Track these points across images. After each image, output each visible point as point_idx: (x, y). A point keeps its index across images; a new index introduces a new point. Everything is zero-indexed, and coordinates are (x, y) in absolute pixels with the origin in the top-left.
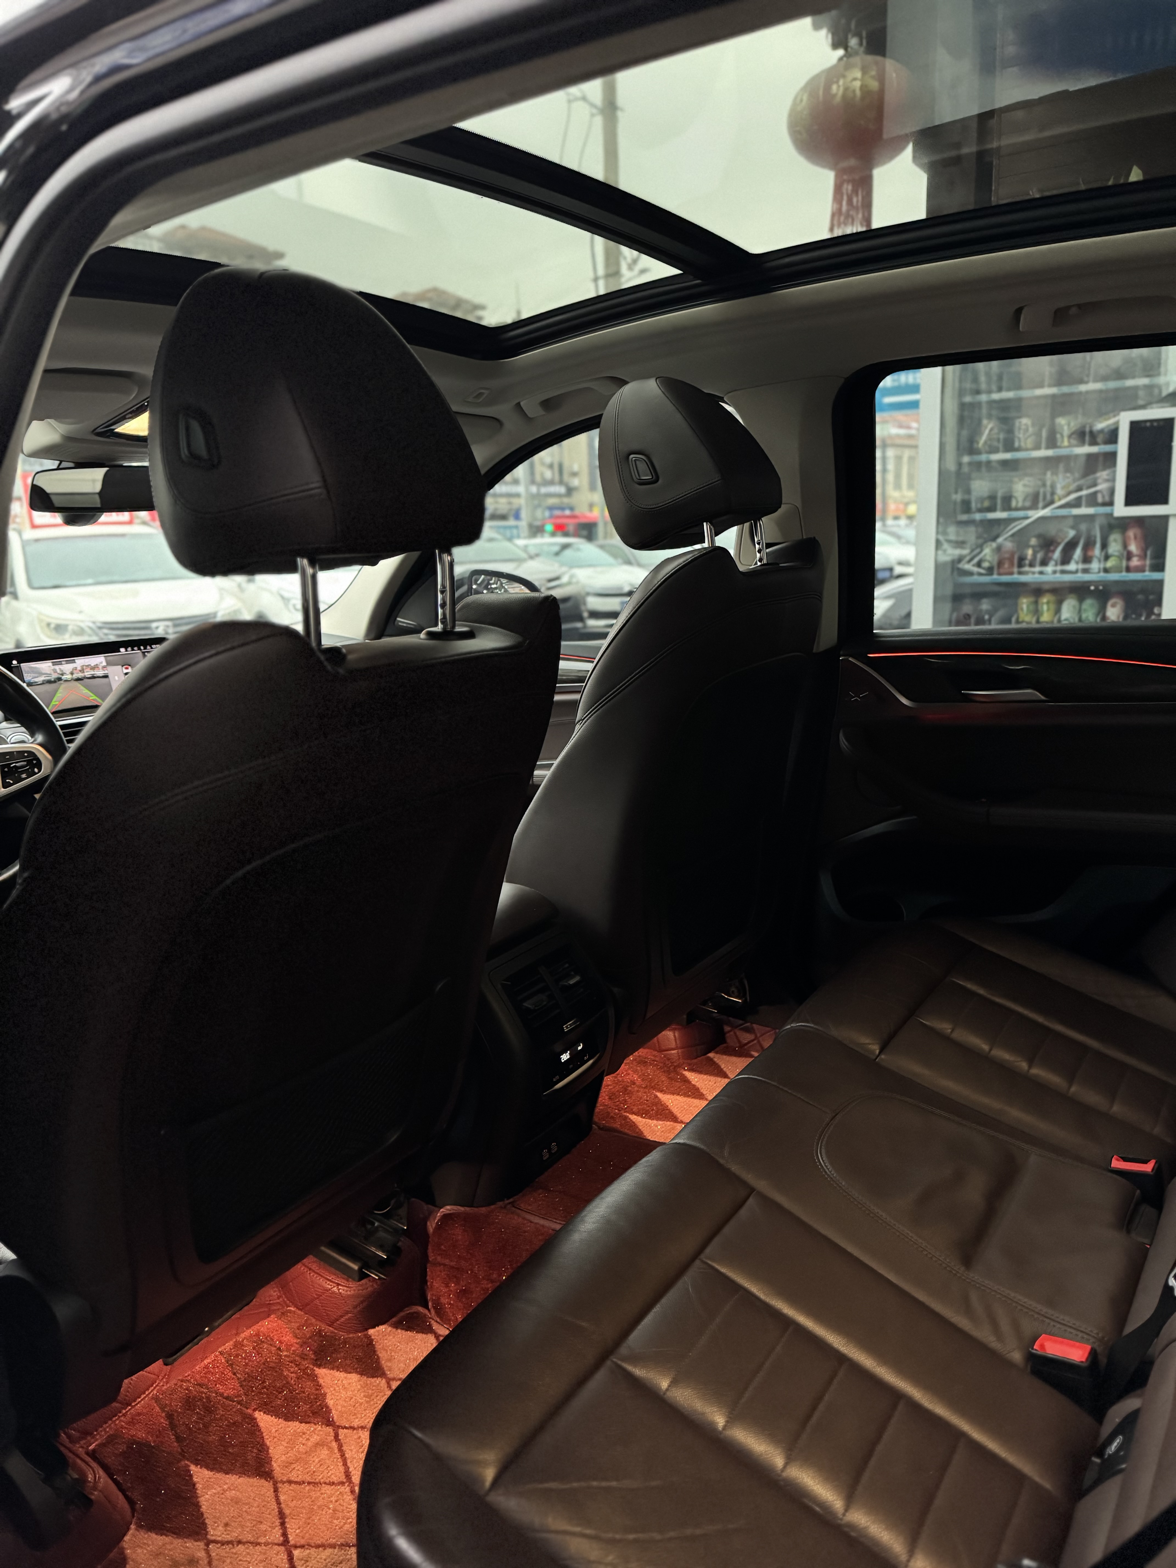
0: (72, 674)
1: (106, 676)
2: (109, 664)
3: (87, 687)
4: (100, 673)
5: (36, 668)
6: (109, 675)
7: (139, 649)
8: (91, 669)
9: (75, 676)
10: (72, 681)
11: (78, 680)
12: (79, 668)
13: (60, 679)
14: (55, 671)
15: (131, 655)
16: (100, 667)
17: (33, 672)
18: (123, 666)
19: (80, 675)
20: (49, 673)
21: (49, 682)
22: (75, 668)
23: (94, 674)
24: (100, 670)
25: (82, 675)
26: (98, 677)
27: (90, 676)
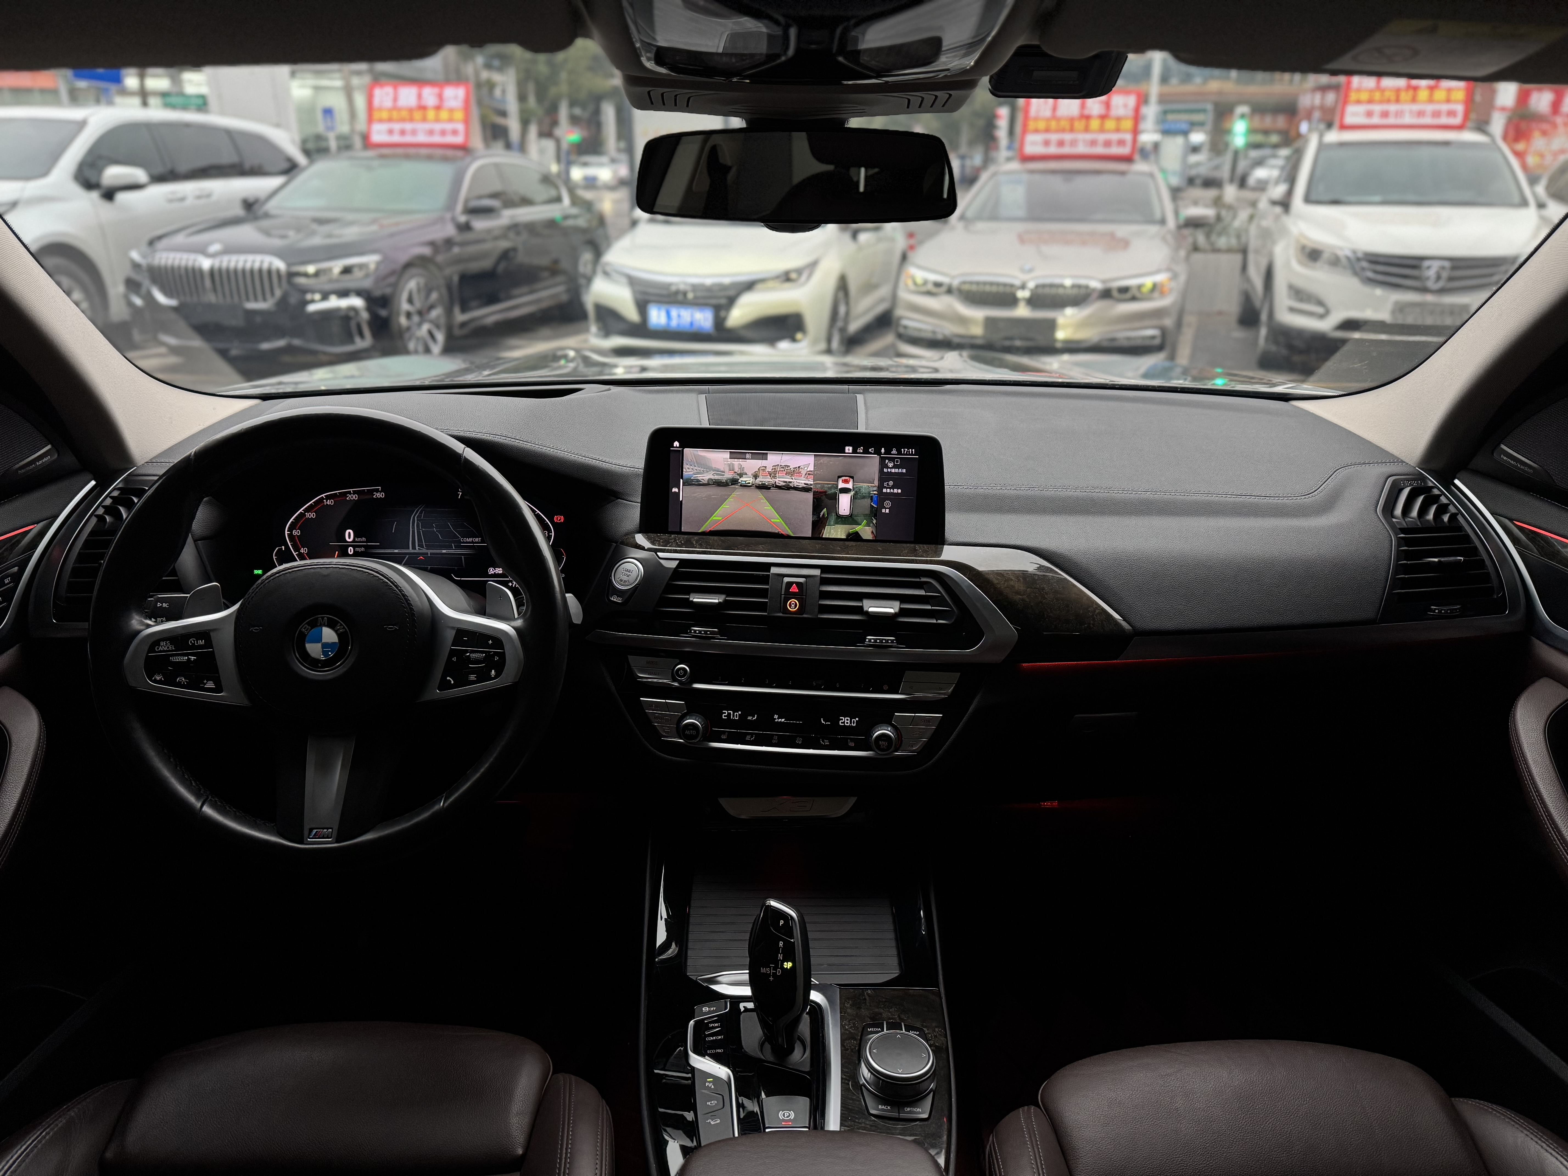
0: (756, 476)
1: (808, 489)
2: (821, 469)
3: (771, 502)
5: (704, 457)
7: (878, 452)
8: (787, 474)
9: (759, 481)
10: (753, 489)
11: (762, 487)
12: (769, 469)
13: (734, 482)
14: (731, 468)
15: (861, 460)
17: (700, 464)
19: (768, 480)
20: (722, 469)
21: (719, 484)
22: (764, 468)
23: (791, 482)
24: (802, 478)
25: (771, 480)
26: (796, 489)
27: (784, 484)
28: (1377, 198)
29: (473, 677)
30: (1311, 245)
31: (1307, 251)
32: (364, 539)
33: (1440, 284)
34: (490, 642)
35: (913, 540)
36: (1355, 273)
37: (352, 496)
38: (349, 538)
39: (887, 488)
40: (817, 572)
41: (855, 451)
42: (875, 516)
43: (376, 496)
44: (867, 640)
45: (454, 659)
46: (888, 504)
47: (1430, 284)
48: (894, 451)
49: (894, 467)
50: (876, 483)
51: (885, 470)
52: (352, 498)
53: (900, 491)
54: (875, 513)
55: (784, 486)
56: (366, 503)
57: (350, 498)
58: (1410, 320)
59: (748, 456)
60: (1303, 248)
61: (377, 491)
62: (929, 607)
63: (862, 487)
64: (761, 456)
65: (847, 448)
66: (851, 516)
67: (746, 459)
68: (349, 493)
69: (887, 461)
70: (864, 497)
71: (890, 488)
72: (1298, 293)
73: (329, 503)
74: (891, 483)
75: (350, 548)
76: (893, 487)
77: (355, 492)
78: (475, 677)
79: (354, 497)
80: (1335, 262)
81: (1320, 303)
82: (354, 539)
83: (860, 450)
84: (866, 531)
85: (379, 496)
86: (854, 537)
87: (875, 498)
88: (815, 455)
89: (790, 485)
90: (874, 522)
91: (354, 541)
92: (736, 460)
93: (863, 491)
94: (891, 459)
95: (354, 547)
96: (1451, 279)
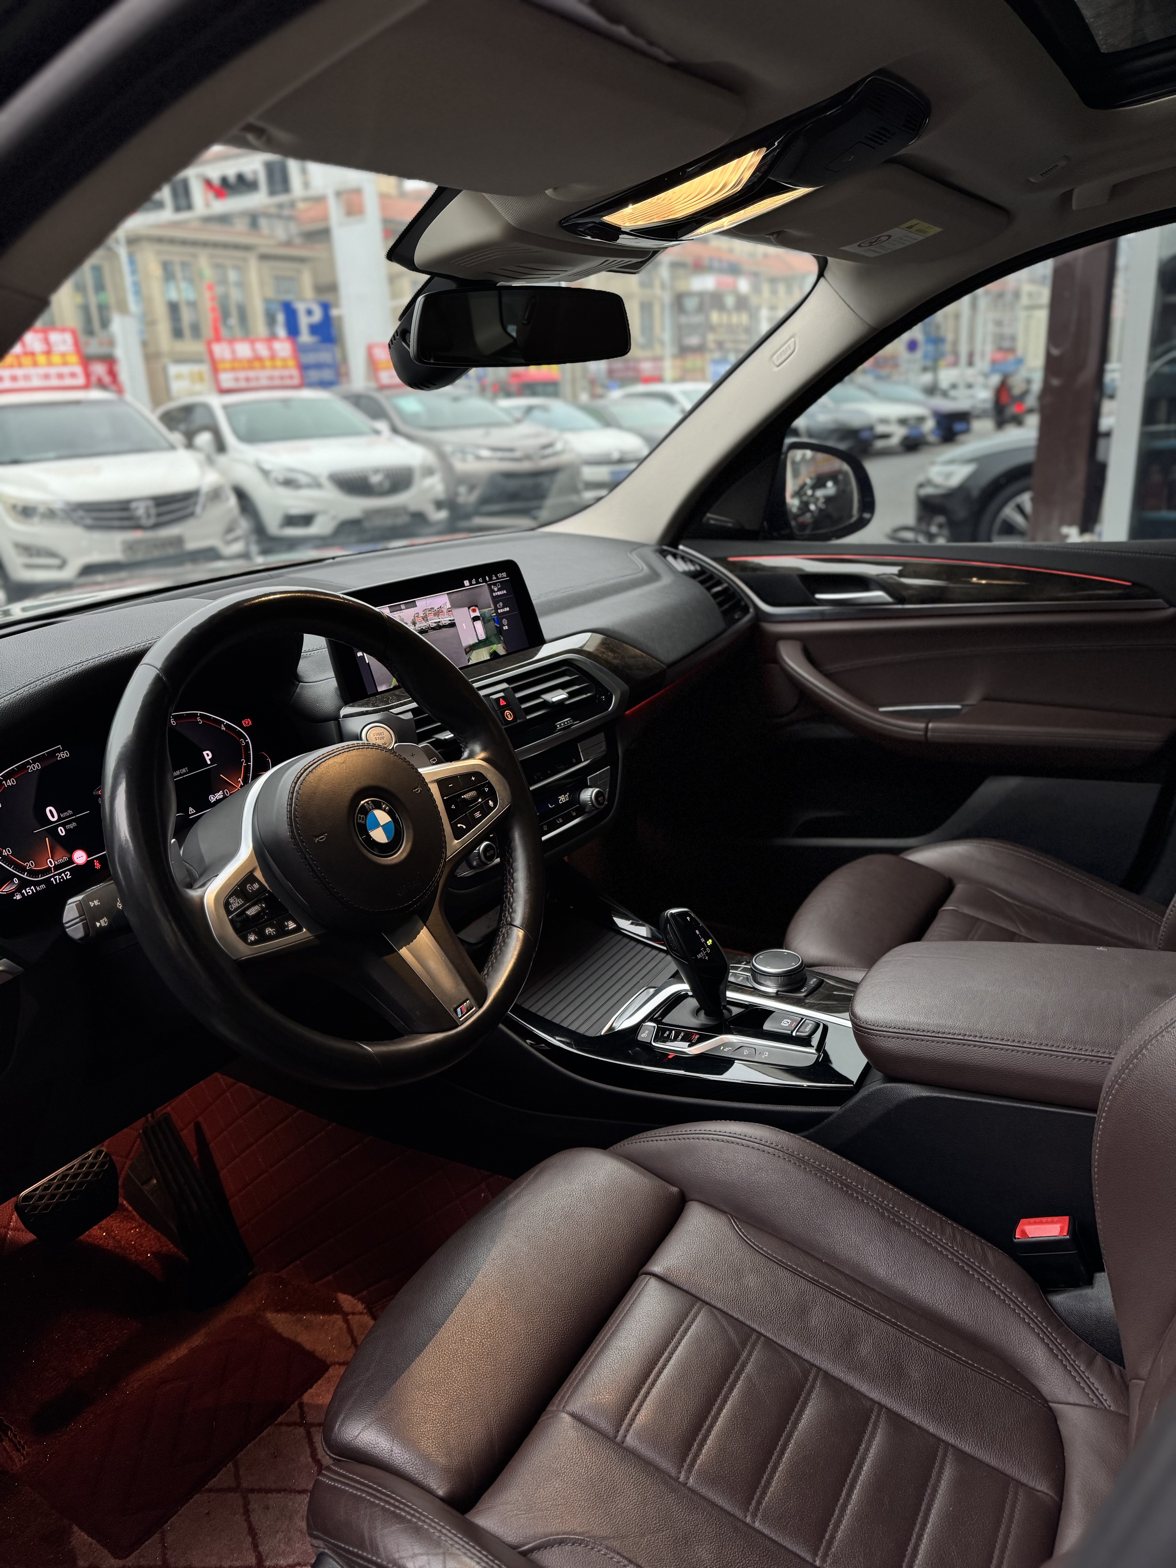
1: (452, 625)
2: (455, 605)
4: (445, 620)
6: (456, 621)
7: (485, 581)
8: (435, 615)
12: (421, 615)
15: (477, 590)
16: (445, 611)
18: (469, 608)
19: (424, 624)
22: (417, 615)
23: (439, 622)
24: (445, 616)
25: (426, 624)
26: (445, 626)
27: (435, 625)
28: (52, 454)
29: (478, 815)
30: (20, 504)
31: (19, 509)
32: (70, 812)
33: (152, 521)
34: (473, 778)
35: (528, 646)
36: (76, 522)
37: (33, 766)
38: (53, 817)
39: (500, 609)
40: (505, 686)
41: (471, 584)
42: (501, 634)
43: (60, 757)
44: (558, 726)
45: (453, 807)
46: (505, 621)
47: (144, 522)
48: (494, 578)
49: (499, 590)
50: (493, 607)
51: (494, 594)
52: (34, 768)
53: (508, 609)
54: (500, 631)
55: (435, 627)
56: (51, 769)
57: (32, 769)
58: (140, 556)
59: (403, 607)
60: (14, 507)
61: (59, 751)
62: (577, 687)
63: (485, 612)
64: (411, 605)
65: (465, 582)
66: (487, 638)
67: (401, 610)
68: (28, 763)
69: (493, 586)
70: (489, 621)
71: (502, 608)
72: (27, 550)
73: (10, 784)
74: (501, 604)
75: (59, 829)
76: (503, 608)
77: (34, 761)
78: (480, 813)
79: (36, 766)
80: (51, 514)
81: (52, 554)
82: (59, 816)
83: (474, 582)
84: (500, 649)
85: (63, 756)
86: (494, 655)
87: (496, 620)
88: (447, 594)
89: (440, 624)
90: (502, 639)
91: (60, 819)
92: (395, 613)
93: (487, 615)
94: (495, 584)
95: (63, 825)
96: (159, 515)
